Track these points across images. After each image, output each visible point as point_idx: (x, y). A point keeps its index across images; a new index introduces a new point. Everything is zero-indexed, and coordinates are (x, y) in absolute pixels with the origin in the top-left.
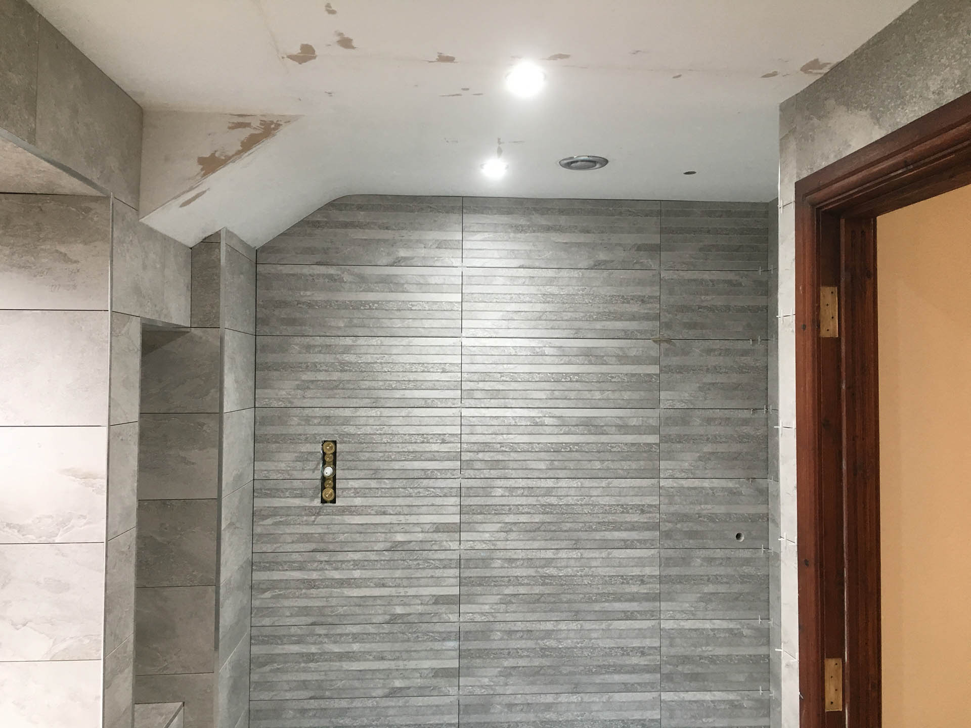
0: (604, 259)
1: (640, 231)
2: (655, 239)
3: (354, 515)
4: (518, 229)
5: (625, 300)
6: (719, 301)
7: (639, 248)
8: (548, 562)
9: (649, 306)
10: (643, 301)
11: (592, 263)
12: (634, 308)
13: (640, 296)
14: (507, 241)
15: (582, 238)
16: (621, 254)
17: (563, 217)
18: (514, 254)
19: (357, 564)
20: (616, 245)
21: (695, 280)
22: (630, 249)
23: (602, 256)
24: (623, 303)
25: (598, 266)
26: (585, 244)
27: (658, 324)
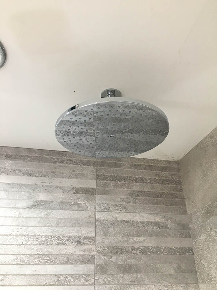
1: (78, 176)
2: (92, 184)
5: (61, 241)
6: (150, 243)
7: (77, 191)
9: (86, 247)
10: (78, 243)
11: (32, 203)
12: (70, 249)
13: (75, 237)
15: (25, 180)
16: (60, 196)
17: (10, 162)
20: (57, 187)
21: (127, 222)
22: (69, 191)
23: (42, 197)
24: (58, 244)
25: (37, 205)
26: (26, 186)
27: (92, 267)
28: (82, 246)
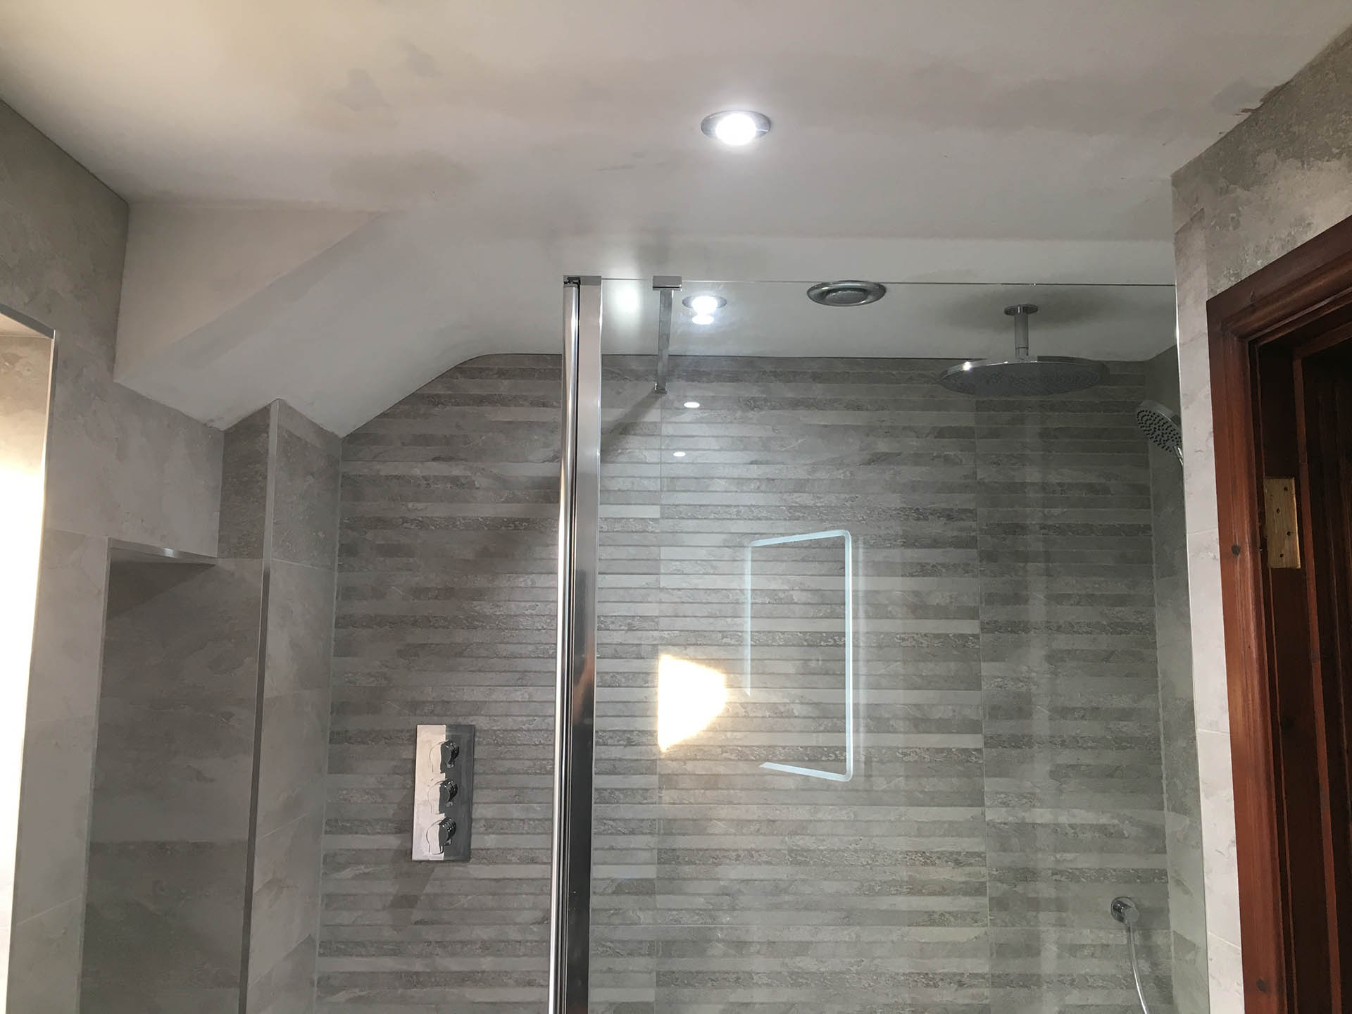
0: (886, 450)
1: (940, 406)
2: (967, 419)
3: (484, 864)
4: (751, 404)
5: (921, 515)
6: (1074, 517)
7: (941, 433)
8: (803, 948)
9: (962, 524)
10: (950, 518)
11: (868, 457)
12: (936, 528)
13: (944, 509)
14: (731, 422)
15: (851, 418)
16: (913, 443)
17: (820, 386)
18: (743, 444)
19: (487, 947)
20: (904, 428)
22: (927, 435)
23: (883, 446)
24: (918, 519)
25: (877, 459)
26: (856, 428)
27: (974, 552)
28: (956, 523)
